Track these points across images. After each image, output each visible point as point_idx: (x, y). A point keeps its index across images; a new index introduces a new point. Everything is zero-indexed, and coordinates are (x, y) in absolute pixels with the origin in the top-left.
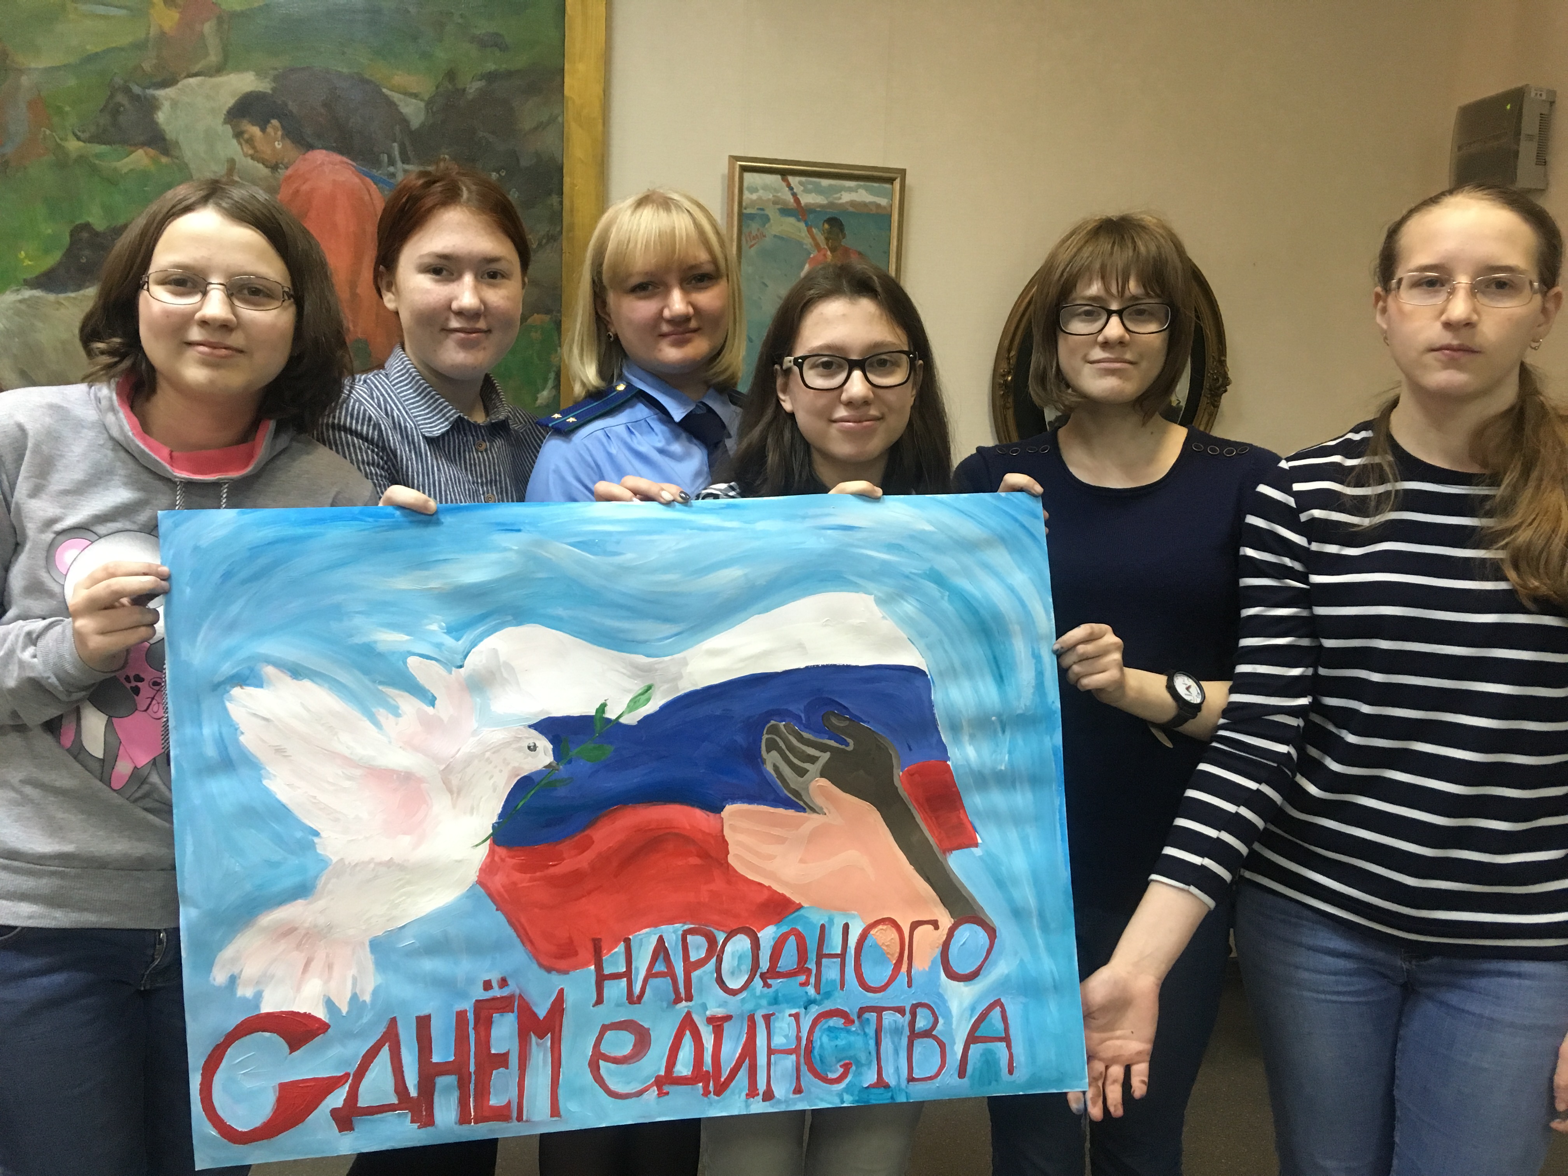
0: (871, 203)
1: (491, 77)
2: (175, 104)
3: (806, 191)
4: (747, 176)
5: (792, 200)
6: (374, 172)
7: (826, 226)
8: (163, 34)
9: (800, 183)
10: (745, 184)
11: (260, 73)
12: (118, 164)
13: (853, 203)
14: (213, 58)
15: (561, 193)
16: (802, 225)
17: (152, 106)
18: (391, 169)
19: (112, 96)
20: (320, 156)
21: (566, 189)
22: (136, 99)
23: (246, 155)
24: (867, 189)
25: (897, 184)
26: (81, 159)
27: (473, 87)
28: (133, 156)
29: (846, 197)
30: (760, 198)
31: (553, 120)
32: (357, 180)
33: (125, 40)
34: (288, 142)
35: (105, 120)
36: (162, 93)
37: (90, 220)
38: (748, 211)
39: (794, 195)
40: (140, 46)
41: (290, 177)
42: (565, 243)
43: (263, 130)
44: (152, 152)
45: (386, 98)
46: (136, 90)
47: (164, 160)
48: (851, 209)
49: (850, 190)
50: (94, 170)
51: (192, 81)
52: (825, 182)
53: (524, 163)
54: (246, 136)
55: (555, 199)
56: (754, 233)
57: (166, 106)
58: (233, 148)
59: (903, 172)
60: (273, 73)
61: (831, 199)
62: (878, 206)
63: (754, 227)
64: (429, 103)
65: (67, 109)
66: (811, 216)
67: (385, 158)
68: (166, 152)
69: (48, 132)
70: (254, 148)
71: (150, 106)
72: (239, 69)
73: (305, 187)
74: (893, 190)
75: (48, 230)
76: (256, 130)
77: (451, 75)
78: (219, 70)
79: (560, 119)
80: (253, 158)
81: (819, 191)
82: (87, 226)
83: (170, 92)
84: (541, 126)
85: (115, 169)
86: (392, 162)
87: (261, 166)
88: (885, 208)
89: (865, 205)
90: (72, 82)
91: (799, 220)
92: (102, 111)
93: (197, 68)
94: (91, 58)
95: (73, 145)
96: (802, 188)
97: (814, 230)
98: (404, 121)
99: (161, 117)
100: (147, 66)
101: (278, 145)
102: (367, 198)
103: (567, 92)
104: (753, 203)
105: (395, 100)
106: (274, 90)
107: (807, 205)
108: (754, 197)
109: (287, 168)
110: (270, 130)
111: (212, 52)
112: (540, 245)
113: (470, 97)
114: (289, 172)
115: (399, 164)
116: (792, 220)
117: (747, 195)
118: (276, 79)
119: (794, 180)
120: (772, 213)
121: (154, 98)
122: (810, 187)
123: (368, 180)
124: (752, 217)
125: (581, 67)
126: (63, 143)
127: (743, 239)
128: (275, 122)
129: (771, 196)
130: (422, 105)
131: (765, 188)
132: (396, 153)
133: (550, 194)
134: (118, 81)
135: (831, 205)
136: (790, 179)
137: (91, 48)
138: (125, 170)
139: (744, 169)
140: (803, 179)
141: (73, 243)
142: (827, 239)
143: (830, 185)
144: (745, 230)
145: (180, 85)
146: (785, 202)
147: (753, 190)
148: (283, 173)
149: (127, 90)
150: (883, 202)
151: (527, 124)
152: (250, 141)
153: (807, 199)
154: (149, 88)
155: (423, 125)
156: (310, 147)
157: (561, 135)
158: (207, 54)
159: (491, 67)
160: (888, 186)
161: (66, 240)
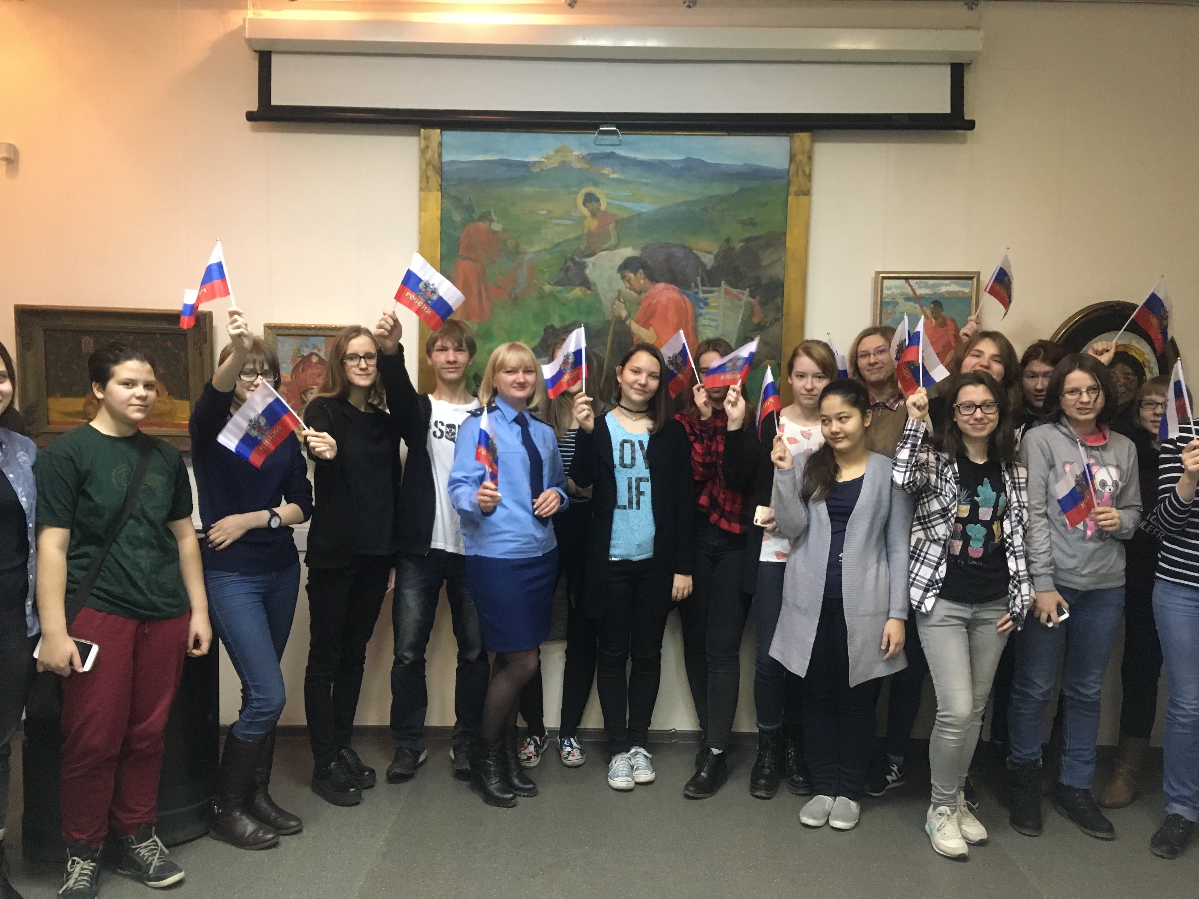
0: (959, 291)
1: (748, 240)
2: (594, 264)
3: (921, 287)
4: (885, 281)
5: (912, 293)
6: (687, 291)
7: (932, 305)
8: (590, 231)
9: (917, 283)
10: (885, 285)
11: (634, 247)
12: (566, 295)
13: (948, 292)
14: (613, 241)
15: (783, 296)
16: (918, 306)
17: (583, 266)
18: (696, 290)
19: (566, 263)
20: (661, 286)
21: (785, 295)
22: (576, 263)
23: (626, 288)
24: (956, 284)
25: (975, 280)
26: (551, 294)
27: (738, 246)
28: (574, 291)
29: (943, 289)
30: (893, 293)
31: (780, 259)
32: (679, 297)
33: (572, 236)
34: (647, 280)
35: (562, 275)
36: (589, 261)
37: (554, 323)
38: (886, 300)
39: (913, 290)
40: (579, 238)
41: (647, 297)
42: (784, 323)
43: (635, 275)
44: (583, 288)
45: (694, 254)
46: (577, 259)
47: (588, 292)
48: (947, 295)
49: (946, 285)
50: (556, 298)
51: (603, 253)
52: (931, 282)
53: (763, 282)
54: (627, 278)
55: (779, 300)
56: (889, 312)
57: (590, 265)
58: (621, 285)
59: (978, 274)
60: (641, 246)
61: (934, 291)
62: (963, 292)
63: (889, 309)
64: (716, 257)
65: (545, 270)
66: (923, 301)
67: (693, 284)
68: (589, 288)
69: (536, 282)
70: (630, 284)
71: (582, 266)
72: (626, 246)
73: (654, 301)
74: (972, 284)
75: (534, 328)
76: (632, 275)
77: (728, 241)
78: (615, 247)
79: (783, 259)
80: (630, 289)
81: (927, 286)
82: (552, 326)
83: (592, 259)
84: (773, 263)
85: (566, 298)
86: (696, 286)
87: (633, 292)
88: (967, 293)
89: (955, 292)
90: (548, 257)
91: (915, 303)
92: (561, 270)
93: (606, 246)
94: (558, 245)
95: (547, 288)
96: (917, 286)
97: (925, 308)
98: (703, 265)
99: (588, 271)
100: (582, 247)
101: (642, 282)
102: (683, 305)
103: (787, 245)
104: (888, 296)
105: (699, 255)
106: (641, 255)
107: (920, 295)
108: (889, 292)
109: (645, 292)
110: (638, 275)
111: (612, 239)
112: (770, 324)
113: (737, 251)
114: (647, 294)
115: (700, 287)
116: (911, 303)
117: (885, 292)
118: (642, 249)
119: (912, 282)
120: (901, 301)
121: (585, 263)
122: (922, 285)
123: (684, 296)
124: (888, 303)
125: (795, 231)
126: (543, 287)
127: (883, 316)
128: (641, 271)
129: (899, 291)
130: (713, 257)
131: (896, 287)
132: (699, 282)
133: (777, 297)
134: (569, 255)
135: (935, 294)
136: (911, 281)
137: (557, 240)
138: (570, 298)
139: (884, 278)
140: (918, 281)
141: (545, 334)
142: (932, 313)
143: (934, 284)
144: (884, 311)
145: (597, 256)
146: (907, 294)
147: (889, 289)
148: (643, 295)
149: (572, 260)
150: (967, 290)
151: (765, 262)
152: (629, 281)
153: (920, 292)
154: (583, 257)
155: (713, 267)
156: (658, 282)
157: (784, 267)
158: (610, 239)
159: (747, 235)
160: (970, 282)
161: (542, 333)
